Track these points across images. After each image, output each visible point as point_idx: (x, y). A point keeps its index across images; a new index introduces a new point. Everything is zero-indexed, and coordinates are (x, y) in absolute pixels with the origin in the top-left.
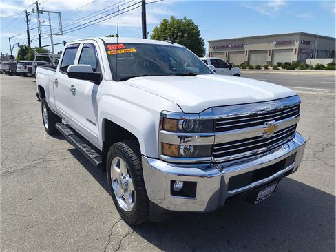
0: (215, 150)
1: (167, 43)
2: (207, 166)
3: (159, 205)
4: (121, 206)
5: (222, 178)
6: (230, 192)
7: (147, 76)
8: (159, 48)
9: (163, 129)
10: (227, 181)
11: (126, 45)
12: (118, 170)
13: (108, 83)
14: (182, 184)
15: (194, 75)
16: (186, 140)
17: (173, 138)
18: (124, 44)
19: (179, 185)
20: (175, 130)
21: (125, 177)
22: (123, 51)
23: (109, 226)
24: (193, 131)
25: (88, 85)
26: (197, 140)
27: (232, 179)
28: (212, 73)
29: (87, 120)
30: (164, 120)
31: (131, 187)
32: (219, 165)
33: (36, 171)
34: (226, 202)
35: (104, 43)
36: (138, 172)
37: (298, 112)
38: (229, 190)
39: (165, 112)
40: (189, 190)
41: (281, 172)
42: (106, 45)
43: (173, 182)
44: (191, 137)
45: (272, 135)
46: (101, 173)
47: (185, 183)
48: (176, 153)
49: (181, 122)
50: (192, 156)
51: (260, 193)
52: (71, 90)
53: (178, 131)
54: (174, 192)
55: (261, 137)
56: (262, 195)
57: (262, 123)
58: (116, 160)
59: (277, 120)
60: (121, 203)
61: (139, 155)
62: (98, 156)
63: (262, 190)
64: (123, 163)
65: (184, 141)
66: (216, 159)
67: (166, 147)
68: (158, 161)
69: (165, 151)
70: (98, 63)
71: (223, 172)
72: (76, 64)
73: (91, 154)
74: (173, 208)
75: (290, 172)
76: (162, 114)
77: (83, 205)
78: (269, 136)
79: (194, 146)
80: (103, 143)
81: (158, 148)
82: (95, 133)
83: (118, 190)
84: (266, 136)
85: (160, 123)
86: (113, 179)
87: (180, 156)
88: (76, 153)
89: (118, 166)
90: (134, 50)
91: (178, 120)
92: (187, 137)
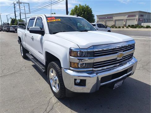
0: (94, 65)
1: (75, 16)
2: (91, 72)
3: (70, 90)
4: (54, 90)
5: (98, 78)
6: (101, 84)
7: (65, 32)
8: (72, 19)
9: (71, 56)
10: (100, 80)
11: (56, 18)
12: (52, 74)
13: (47, 35)
14: (80, 80)
15: (87, 31)
16: (82, 61)
17: (75, 60)
19: (78, 81)
20: (76, 56)
21: (55, 78)
22: (54, 20)
23: (48, 99)
24: (84, 57)
25: (39, 36)
26: (87, 60)
27: (102, 78)
28: (96, 30)
29: (39, 52)
30: (71, 51)
31: (58, 82)
32: (96, 72)
33: (17, 75)
34: (100, 88)
35: (46, 17)
36: (60, 75)
37: (134, 48)
38: (101, 83)
39: (72, 48)
40: (83, 83)
41: (126, 75)
42: (47, 18)
43: (75, 80)
44: (84, 59)
45: (121, 58)
46: (45, 75)
48: (77, 66)
49: (79, 53)
50: (84, 68)
51: (115, 84)
52: (32, 38)
53: (77, 56)
54: (76, 84)
55: (116, 59)
57: (117, 53)
58: (51, 69)
59: (123, 51)
60: (54, 88)
61: (61, 67)
62: (44, 68)
64: (54, 71)
65: (81, 61)
66: (94, 69)
67: (72, 64)
68: (69, 70)
69: (72, 66)
70: (43, 26)
71: (98, 75)
72: (34, 27)
73: (41, 67)
74: (76, 91)
75: (130, 75)
76: (70, 49)
77: (37, 90)
78: (120, 59)
79: (85, 63)
80: (46, 62)
81: (68, 64)
82: (42, 58)
83: (51, 82)
84: (118, 59)
85: (69, 53)
86: (50, 78)
87: (78, 68)
88: (35, 67)
89: (52, 72)
90: (60, 20)
91: (78, 52)
92: (82, 59)
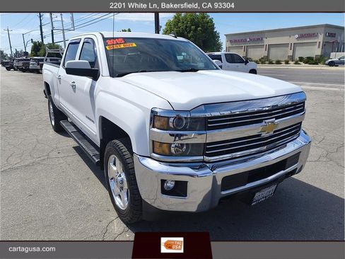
0: (207, 149)
1: (170, 37)
2: (201, 165)
3: (153, 205)
4: (117, 203)
5: (214, 178)
6: (223, 193)
7: (145, 71)
8: (161, 42)
9: (153, 127)
10: (219, 183)
11: (126, 40)
12: (115, 168)
13: (105, 79)
14: (173, 183)
15: (195, 70)
16: (182, 138)
17: (164, 136)
18: (124, 39)
19: (170, 185)
20: (166, 128)
21: (120, 176)
22: (122, 46)
23: (105, 223)
24: (184, 129)
25: (86, 81)
26: (194, 138)
27: (225, 179)
28: (217, 69)
29: (87, 117)
30: (154, 116)
31: (126, 186)
32: (211, 165)
33: (39, 168)
34: (220, 202)
35: (103, 38)
36: (131, 171)
37: (303, 110)
38: (222, 191)
39: (157, 110)
40: (180, 189)
41: (282, 172)
42: (105, 39)
43: (163, 182)
44: (186, 135)
45: (271, 133)
46: (100, 169)
47: (177, 182)
48: (167, 151)
49: (171, 120)
50: (183, 155)
51: (257, 194)
52: (73, 86)
53: (168, 128)
54: (164, 191)
55: (259, 135)
56: (259, 196)
57: (260, 121)
58: (112, 157)
59: (277, 118)
60: (118, 200)
61: (132, 153)
62: (98, 153)
63: (259, 191)
64: (118, 162)
65: (180, 139)
66: (207, 158)
67: (157, 145)
68: (149, 159)
69: (156, 150)
70: (96, 57)
71: (215, 172)
72: (77, 60)
73: (91, 152)
74: (164, 208)
75: (293, 172)
76: (152, 112)
77: (81, 203)
78: (268, 135)
79: (187, 144)
80: (101, 140)
81: (149, 146)
82: (94, 130)
83: (113, 185)
84: (264, 135)
85: (151, 120)
86: (110, 177)
87: (171, 155)
88: (79, 150)
89: (115, 164)
90: (134, 45)
91: (169, 118)
92: (182, 135)
